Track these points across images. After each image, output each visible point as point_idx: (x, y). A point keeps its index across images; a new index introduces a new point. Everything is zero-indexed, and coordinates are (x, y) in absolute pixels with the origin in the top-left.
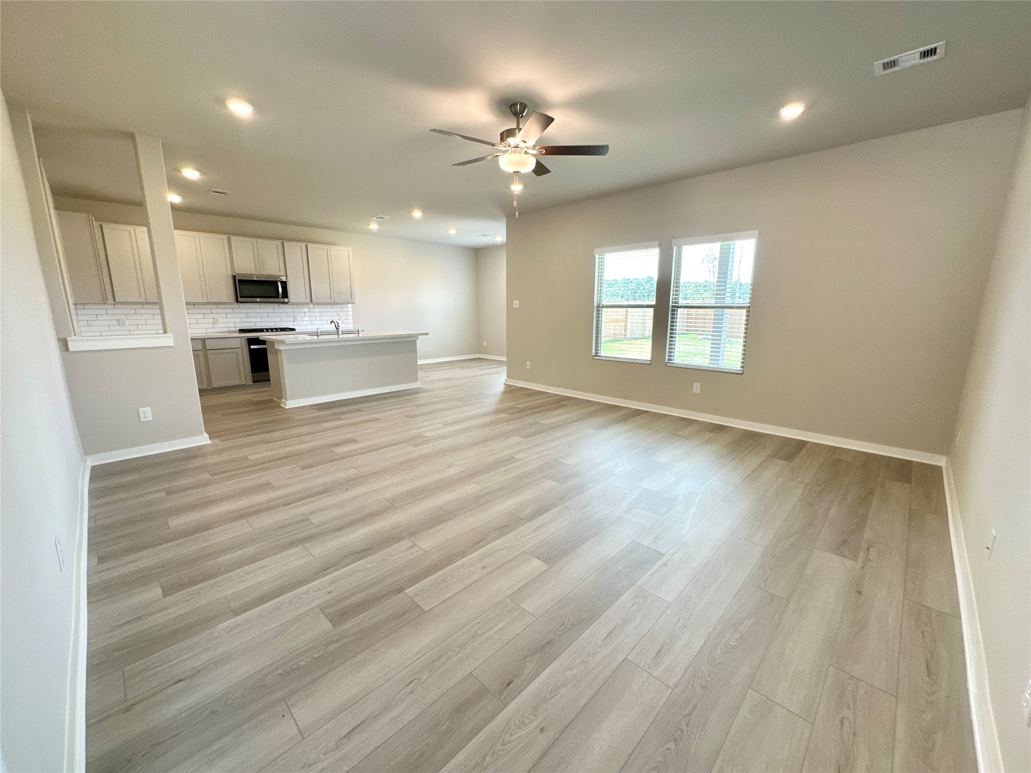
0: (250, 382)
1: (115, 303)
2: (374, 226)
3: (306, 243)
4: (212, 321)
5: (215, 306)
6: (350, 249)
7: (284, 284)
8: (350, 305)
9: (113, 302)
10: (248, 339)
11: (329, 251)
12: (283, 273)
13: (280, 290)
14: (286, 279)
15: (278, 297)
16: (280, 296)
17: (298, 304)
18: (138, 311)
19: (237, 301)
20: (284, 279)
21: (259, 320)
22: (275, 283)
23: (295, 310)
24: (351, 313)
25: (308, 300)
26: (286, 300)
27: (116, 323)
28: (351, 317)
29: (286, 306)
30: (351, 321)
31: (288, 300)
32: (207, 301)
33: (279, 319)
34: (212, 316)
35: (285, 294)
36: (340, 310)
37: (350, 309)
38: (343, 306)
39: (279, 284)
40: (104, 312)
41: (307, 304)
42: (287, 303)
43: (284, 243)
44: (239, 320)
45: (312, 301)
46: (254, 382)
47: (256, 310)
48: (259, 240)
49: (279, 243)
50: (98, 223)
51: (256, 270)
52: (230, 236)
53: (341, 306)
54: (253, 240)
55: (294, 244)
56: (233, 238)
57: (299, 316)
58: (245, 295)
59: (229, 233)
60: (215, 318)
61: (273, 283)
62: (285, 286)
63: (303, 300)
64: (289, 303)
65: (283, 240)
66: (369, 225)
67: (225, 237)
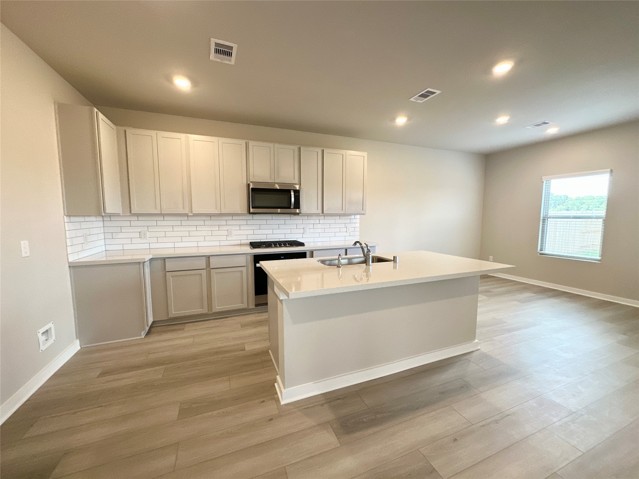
0: (252, 306)
1: (131, 215)
2: (401, 120)
3: (323, 148)
4: (225, 233)
5: (230, 218)
6: (365, 154)
7: (297, 192)
8: (359, 216)
9: (129, 214)
10: (255, 256)
11: (344, 156)
12: (296, 181)
13: (293, 199)
14: (300, 187)
15: (290, 208)
16: (292, 207)
17: (309, 215)
18: (159, 223)
19: (250, 213)
20: (297, 187)
21: (270, 232)
22: (289, 191)
23: (305, 222)
24: (358, 225)
25: (320, 211)
26: (298, 211)
27: (137, 235)
28: (358, 229)
29: (296, 217)
30: (358, 233)
31: (299, 211)
32: (220, 213)
33: (289, 231)
34: (226, 228)
35: (297, 205)
36: (348, 221)
37: (358, 221)
38: (351, 217)
39: (292, 193)
40: (128, 224)
41: (317, 215)
42: (298, 214)
43: (301, 148)
44: (251, 232)
45: (323, 212)
46: (257, 305)
47: (269, 222)
48: (277, 145)
49: (296, 148)
50: (122, 129)
51: (271, 178)
52: (248, 141)
53: (349, 217)
54: (271, 145)
55: (311, 149)
56: (251, 143)
57: (308, 228)
58: (257, 205)
59: (248, 137)
60: (229, 230)
61: (287, 192)
62: (297, 194)
63: (314, 211)
64: (300, 214)
65: (300, 145)
66: (395, 119)
67: (243, 142)
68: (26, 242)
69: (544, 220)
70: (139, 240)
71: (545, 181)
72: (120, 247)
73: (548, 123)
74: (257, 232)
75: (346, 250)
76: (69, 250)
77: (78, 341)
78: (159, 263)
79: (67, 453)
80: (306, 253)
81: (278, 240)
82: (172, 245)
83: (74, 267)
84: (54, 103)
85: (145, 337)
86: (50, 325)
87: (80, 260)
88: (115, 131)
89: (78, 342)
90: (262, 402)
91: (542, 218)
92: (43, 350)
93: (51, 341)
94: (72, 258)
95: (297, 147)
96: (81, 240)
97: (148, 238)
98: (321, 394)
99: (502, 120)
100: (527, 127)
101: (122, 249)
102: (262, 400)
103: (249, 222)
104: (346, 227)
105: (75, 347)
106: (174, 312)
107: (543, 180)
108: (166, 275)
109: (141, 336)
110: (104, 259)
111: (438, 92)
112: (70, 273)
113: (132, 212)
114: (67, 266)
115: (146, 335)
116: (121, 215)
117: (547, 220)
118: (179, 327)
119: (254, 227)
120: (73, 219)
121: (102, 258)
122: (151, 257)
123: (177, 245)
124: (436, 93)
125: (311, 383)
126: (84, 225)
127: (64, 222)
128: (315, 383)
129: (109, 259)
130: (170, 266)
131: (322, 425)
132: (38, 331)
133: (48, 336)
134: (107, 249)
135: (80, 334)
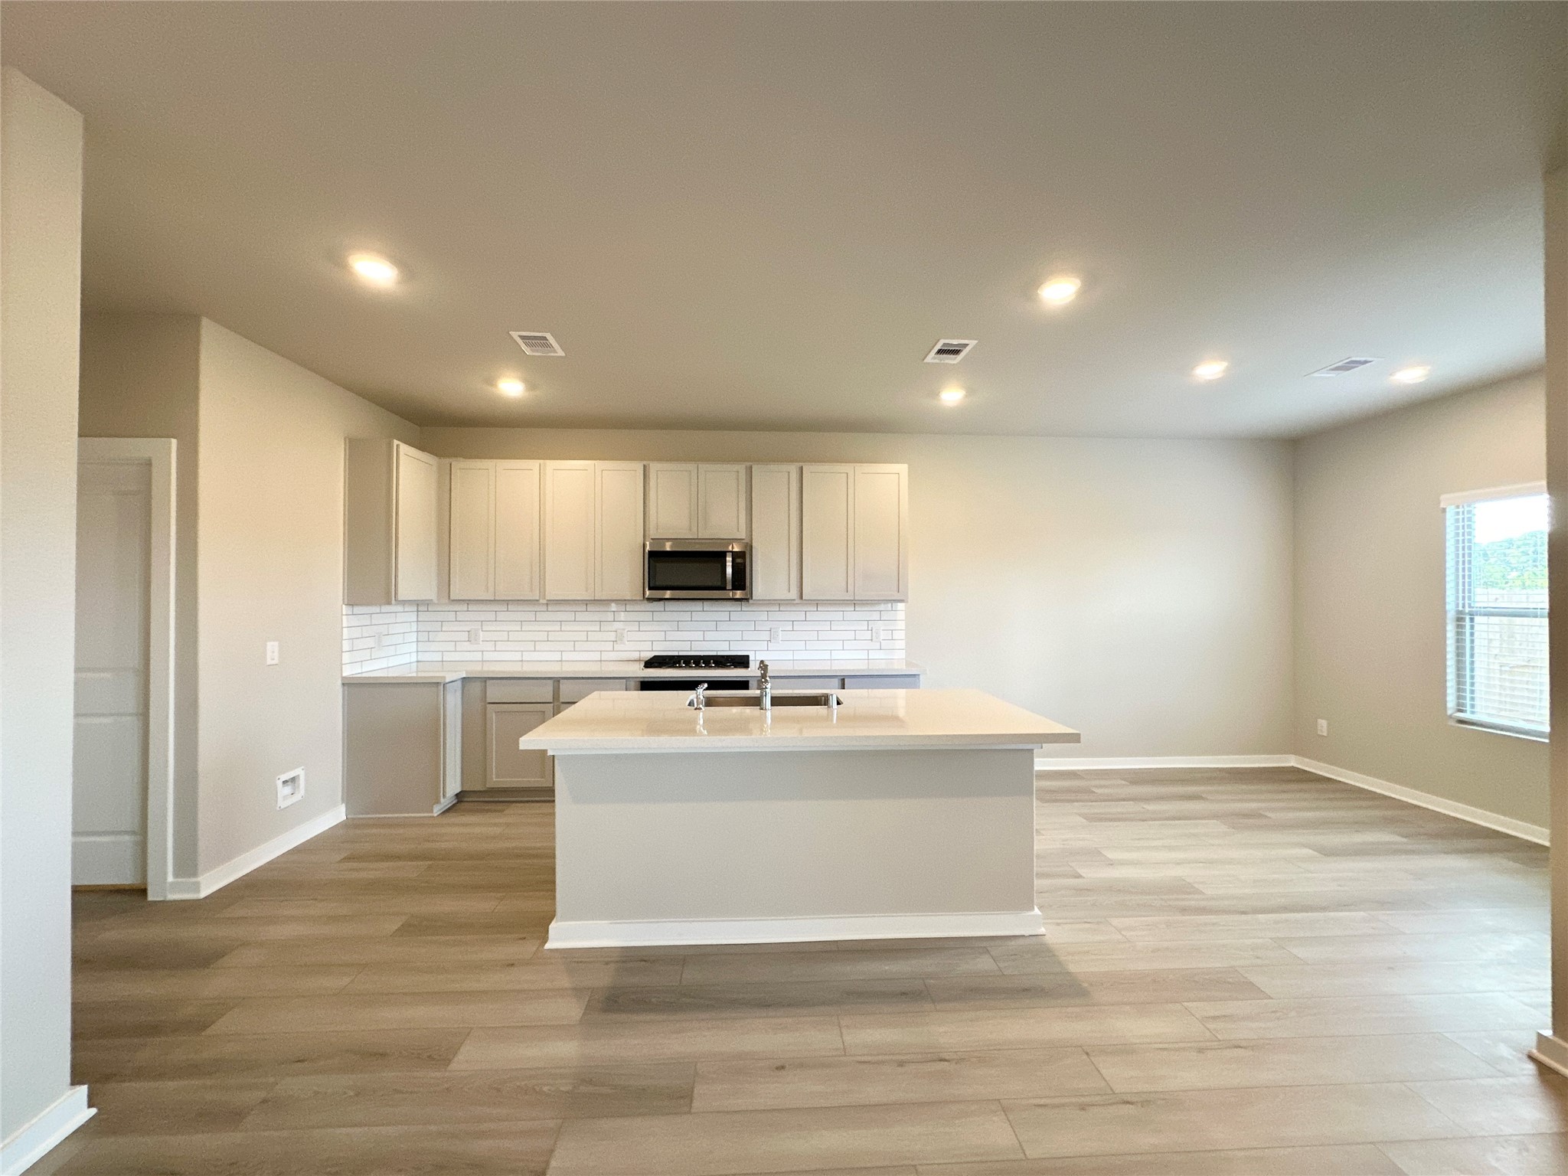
1: (450, 602)
2: (952, 395)
3: (801, 464)
4: (612, 636)
5: (618, 607)
6: (902, 468)
7: (740, 558)
8: (901, 606)
10: (642, 683)
11: (851, 480)
12: (742, 532)
13: (730, 571)
14: (747, 547)
15: (724, 588)
16: (729, 587)
17: (773, 602)
19: (645, 598)
20: (741, 547)
21: (699, 635)
22: (720, 556)
23: (769, 616)
24: (901, 625)
25: (793, 594)
26: (739, 594)
27: (465, 636)
28: (901, 635)
29: (754, 607)
30: (902, 644)
32: (592, 598)
33: (737, 636)
34: (614, 627)
35: (741, 580)
36: (876, 616)
37: (901, 615)
38: (882, 607)
39: (729, 559)
41: (789, 602)
42: (746, 601)
43: (752, 467)
44: (661, 636)
45: (801, 598)
48: (703, 467)
49: (741, 468)
50: (447, 461)
51: (690, 530)
52: (648, 462)
53: (877, 608)
54: (691, 466)
55: (773, 467)
56: (654, 467)
57: (781, 629)
58: (658, 583)
59: (646, 456)
60: (619, 631)
61: (717, 557)
62: (739, 561)
63: (781, 593)
64: (750, 601)
65: (750, 460)
66: (938, 395)
67: (638, 466)
68: (276, 643)
69: (1459, 619)
70: (467, 646)
71: (1453, 507)
72: (438, 657)
73: (1366, 362)
74: (672, 635)
75: (843, 680)
76: (346, 658)
77: (344, 805)
78: (475, 689)
79: (245, 944)
80: (748, 682)
81: (714, 654)
82: (517, 656)
83: (353, 686)
84: (345, 439)
85: (438, 816)
86: (298, 772)
87: (364, 675)
88: (435, 468)
89: (343, 808)
90: (521, 939)
91: (1451, 615)
92: (282, 807)
93: (297, 797)
94: (348, 672)
95: (744, 466)
96: (371, 642)
97: (481, 642)
98: (622, 947)
99: (1210, 370)
100: (1316, 375)
101: (441, 660)
102: (524, 936)
103: (657, 616)
104: (870, 629)
105: (337, 815)
106: (495, 780)
107: (1442, 505)
108: (486, 710)
109: (432, 812)
110: (414, 675)
111: (972, 343)
112: (343, 694)
113: (452, 598)
114: (339, 682)
115: (444, 813)
116: (436, 602)
117: (1472, 620)
118: (500, 807)
119: (665, 627)
120: (357, 609)
121: (410, 672)
122: (464, 676)
123: (527, 656)
124: (968, 345)
125: (606, 922)
126: (376, 619)
127: (342, 615)
128: (611, 923)
129: (420, 675)
130: (494, 693)
131: (577, 991)
132: (278, 777)
133: (294, 789)
134: (419, 660)
135: (350, 796)
